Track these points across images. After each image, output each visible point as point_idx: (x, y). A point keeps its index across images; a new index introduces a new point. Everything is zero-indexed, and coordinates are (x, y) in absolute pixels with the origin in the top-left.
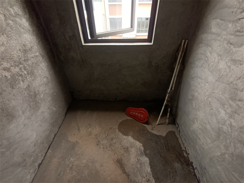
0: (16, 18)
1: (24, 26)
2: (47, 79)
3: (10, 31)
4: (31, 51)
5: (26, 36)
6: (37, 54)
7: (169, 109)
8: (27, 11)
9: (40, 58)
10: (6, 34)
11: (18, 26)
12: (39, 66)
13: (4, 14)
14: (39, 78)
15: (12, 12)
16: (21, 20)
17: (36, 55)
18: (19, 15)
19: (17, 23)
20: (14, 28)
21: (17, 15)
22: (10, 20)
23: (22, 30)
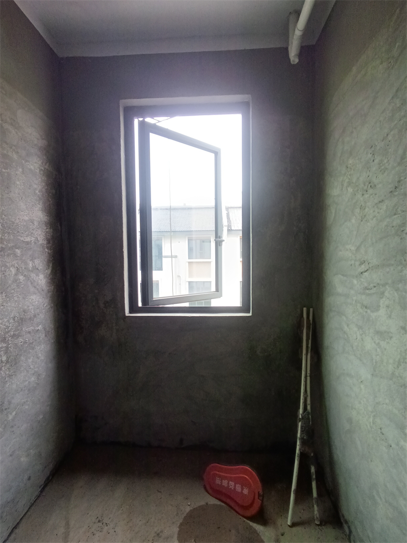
0: (31, 273)
1: (38, 285)
2: (38, 379)
3: (14, 289)
4: (32, 322)
5: (33, 298)
6: (40, 327)
7: (313, 469)
8: (51, 265)
9: (42, 336)
10: (5, 293)
11: (29, 283)
12: (33, 349)
13: (18, 267)
14: (22, 374)
15: (31, 265)
16: (37, 275)
17: (37, 328)
18: (38, 269)
19: (29, 279)
20: (22, 286)
21: (35, 269)
22: (23, 275)
23: (32, 289)
